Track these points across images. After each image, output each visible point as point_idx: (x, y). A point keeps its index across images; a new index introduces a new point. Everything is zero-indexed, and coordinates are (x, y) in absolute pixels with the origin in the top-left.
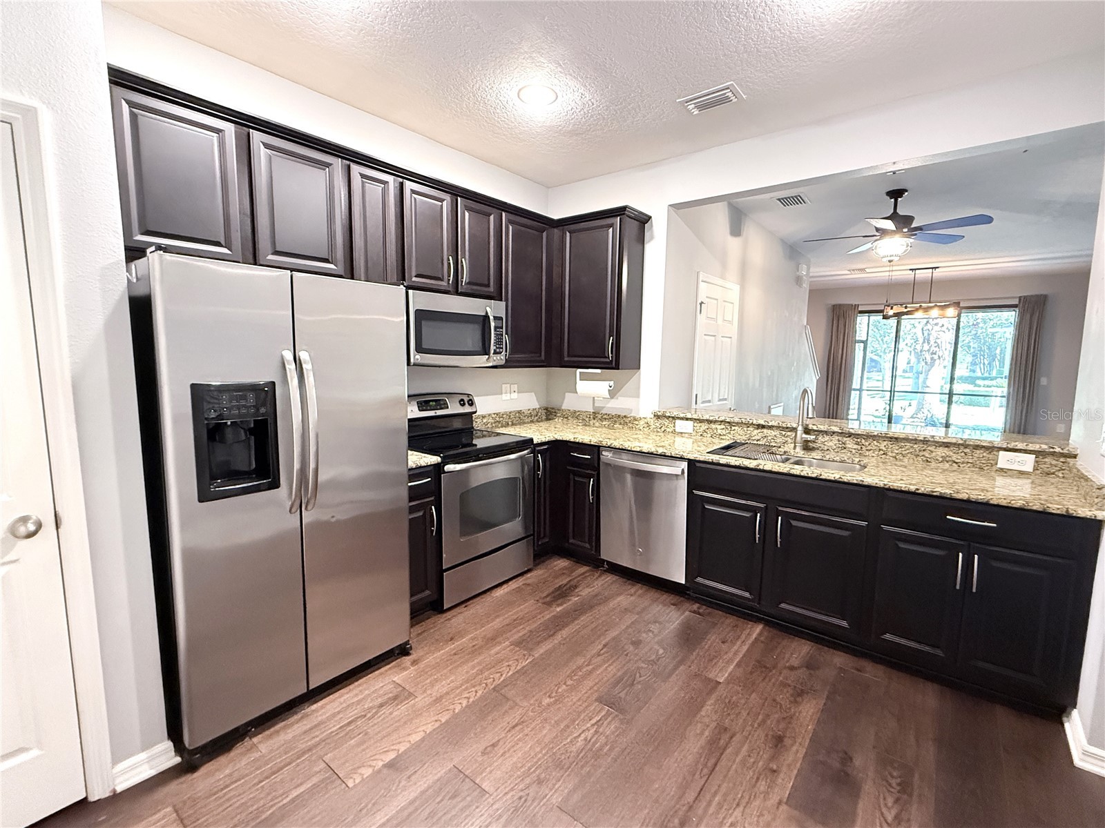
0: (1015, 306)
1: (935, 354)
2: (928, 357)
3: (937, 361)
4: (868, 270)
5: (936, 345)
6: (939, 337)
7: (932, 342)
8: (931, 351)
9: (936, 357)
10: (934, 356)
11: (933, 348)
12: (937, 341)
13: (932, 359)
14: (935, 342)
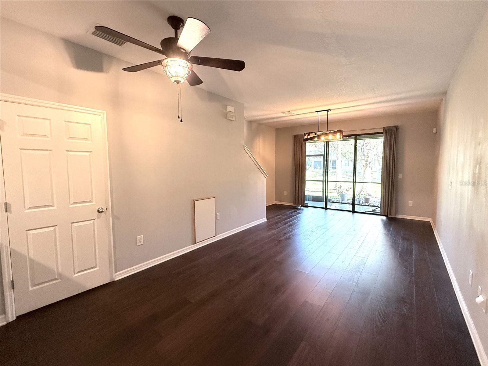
0: (382, 133)
1: (367, 161)
2: (364, 162)
3: (369, 165)
4: (295, 113)
5: (368, 156)
6: (368, 152)
7: (366, 155)
8: (365, 160)
9: (368, 163)
10: (367, 162)
11: (366, 158)
12: (368, 154)
13: (366, 164)
14: (367, 155)
